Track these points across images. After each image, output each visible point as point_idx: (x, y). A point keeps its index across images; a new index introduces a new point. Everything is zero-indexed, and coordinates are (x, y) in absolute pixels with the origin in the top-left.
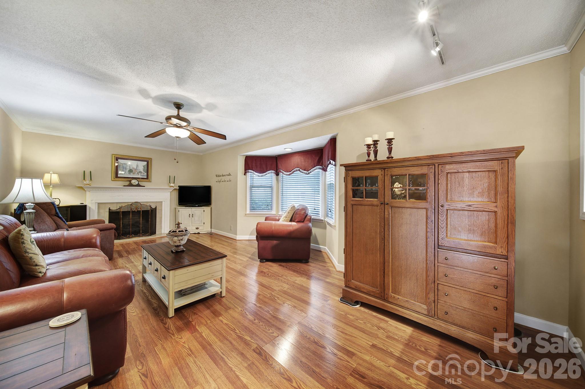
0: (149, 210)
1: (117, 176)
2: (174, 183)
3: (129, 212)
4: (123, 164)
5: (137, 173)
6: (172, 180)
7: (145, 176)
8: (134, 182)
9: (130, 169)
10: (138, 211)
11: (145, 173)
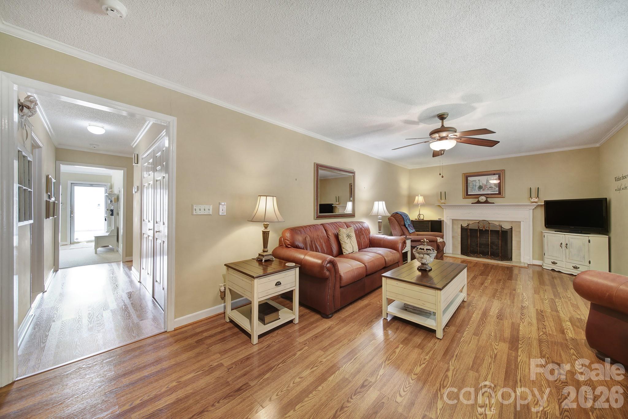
0: (499, 231)
1: (467, 195)
2: (538, 197)
3: (476, 230)
4: (472, 181)
5: (487, 189)
6: (534, 194)
7: (497, 192)
8: (483, 199)
9: (480, 186)
10: (486, 230)
11: (497, 188)
